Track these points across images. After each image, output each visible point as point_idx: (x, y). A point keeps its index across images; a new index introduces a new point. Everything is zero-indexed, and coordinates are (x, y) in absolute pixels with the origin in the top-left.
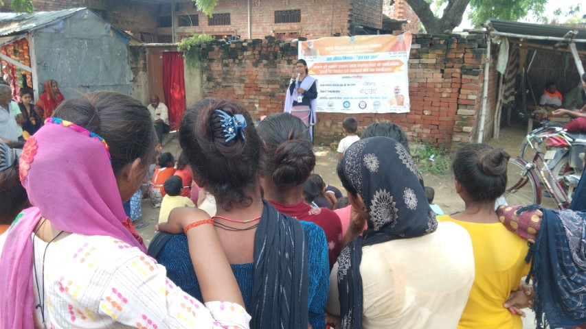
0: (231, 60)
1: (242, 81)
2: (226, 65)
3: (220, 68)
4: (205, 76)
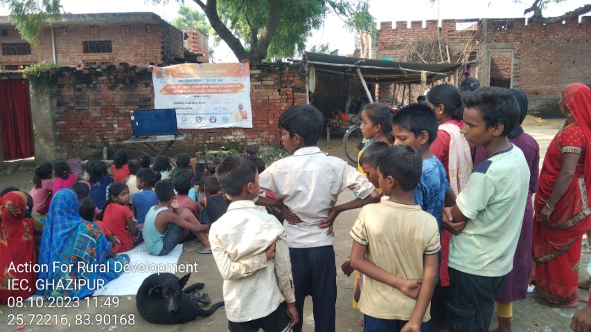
0: (85, 85)
1: (97, 103)
2: (79, 90)
3: (72, 93)
4: (54, 102)
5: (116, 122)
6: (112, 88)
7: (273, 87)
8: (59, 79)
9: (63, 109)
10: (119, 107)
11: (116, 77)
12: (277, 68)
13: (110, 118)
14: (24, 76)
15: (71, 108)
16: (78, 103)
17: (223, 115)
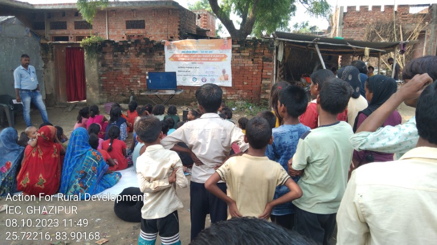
0: (120, 53)
1: (127, 66)
2: (116, 56)
3: (112, 58)
4: (100, 63)
5: (139, 79)
6: (137, 56)
7: (249, 57)
8: (103, 48)
9: (105, 69)
10: (142, 69)
11: (140, 47)
12: (252, 44)
13: (135, 76)
14: (81, 46)
15: (111, 68)
16: (115, 65)
17: (211, 77)
